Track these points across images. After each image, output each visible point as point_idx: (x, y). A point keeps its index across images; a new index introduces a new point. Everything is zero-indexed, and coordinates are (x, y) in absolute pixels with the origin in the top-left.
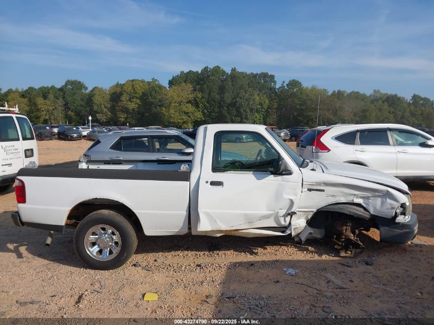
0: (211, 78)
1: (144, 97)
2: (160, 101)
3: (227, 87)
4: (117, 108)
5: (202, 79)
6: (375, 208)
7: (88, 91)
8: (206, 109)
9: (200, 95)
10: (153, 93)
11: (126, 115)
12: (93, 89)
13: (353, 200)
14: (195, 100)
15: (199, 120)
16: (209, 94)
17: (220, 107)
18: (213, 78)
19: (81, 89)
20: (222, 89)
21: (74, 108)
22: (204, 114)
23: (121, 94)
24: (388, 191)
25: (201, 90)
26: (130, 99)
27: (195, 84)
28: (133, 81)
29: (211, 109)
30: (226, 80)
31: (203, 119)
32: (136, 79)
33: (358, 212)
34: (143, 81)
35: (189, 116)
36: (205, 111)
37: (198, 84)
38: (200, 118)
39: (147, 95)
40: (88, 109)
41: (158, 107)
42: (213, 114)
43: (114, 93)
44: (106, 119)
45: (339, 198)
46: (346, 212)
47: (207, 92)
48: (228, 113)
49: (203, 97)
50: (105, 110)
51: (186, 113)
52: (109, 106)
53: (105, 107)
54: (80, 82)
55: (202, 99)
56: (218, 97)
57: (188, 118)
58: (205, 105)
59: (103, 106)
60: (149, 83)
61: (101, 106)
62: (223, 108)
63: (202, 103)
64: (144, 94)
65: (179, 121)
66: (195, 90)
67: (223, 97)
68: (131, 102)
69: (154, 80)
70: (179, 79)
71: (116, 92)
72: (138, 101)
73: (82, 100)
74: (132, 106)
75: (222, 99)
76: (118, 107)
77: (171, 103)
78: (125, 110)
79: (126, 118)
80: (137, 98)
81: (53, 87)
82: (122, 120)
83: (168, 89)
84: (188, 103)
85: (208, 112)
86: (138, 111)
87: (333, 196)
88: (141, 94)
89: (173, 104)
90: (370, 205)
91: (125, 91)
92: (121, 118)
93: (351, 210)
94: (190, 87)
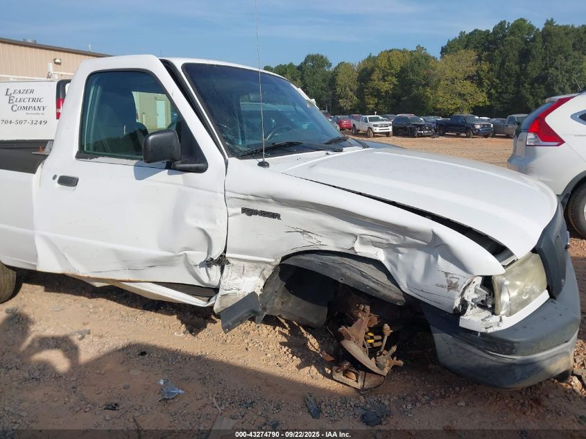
0: (507, 38)
1: (402, 74)
2: (425, 78)
3: (534, 52)
4: (365, 90)
5: (494, 42)
6: (410, 278)
7: (331, 69)
8: (495, 87)
9: (485, 67)
10: (416, 67)
11: (376, 99)
12: (339, 65)
13: (353, 248)
14: (479, 75)
15: (481, 105)
16: (502, 64)
17: (518, 84)
18: (512, 37)
19: (323, 66)
20: (525, 56)
21: (313, 92)
22: (490, 95)
23: (373, 70)
24: (435, 235)
25: (490, 60)
26: (384, 76)
27: (480, 49)
28: (390, 51)
29: (504, 87)
30: (533, 40)
31: (488, 103)
32: (396, 48)
33: (366, 282)
34: (404, 51)
35: (466, 100)
36: (493, 91)
37: (487, 49)
38: (482, 102)
39: (407, 71)
40: (331, 93)
41: (420, 87)
42: (505, 96)
43: (364, 70)
44: (351, 106)
45: (319, 238)
46: (333, 276)
47: (499, 60)
48: (532, 94)
49: (491, 70)
50: (351, 94)
51: (461, 95)
52: (355, 87)
53: (351, 90)
54: (322, 57)
55: (488, 73)
56: (517, 68)
57: (464, 102)
58: (492, 82)
59: (348, 88)
60: (411, 53)
61: (345, 89)
62: (523, 86)
63: (488, 79)
64: (403, 70)
65: (450, 106)
66: (479, 59)
67: (525, 67)
68: (385, 81)
69: (420, 48)
70: (457, 44)
71: (366, 68)
72: (394, 80)
73: (324, 81)
74: (385, 87)
75: (523, 72)
76: (367, 88)
77: (439, 81)
78: (377, 94)
79: (377, 105)
80: (393, 75)
81: (291, 65)
82: (371, 106)
83: (439, 59)
84: (466, 80)
85: (497, 92)
86: (393, 94)
87: (303, 232)
88: (399, 69)
89: (442, 82)
90: (400, 268)
91: (378, 67)
92: (370, 104)
93: (349, 273)
94: (472, 54)
